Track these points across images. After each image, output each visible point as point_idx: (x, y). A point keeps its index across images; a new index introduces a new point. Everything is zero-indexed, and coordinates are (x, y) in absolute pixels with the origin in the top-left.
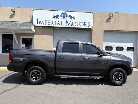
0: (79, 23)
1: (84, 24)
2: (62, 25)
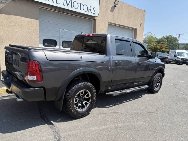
0: (82, 6)
1: (89, 9)
2: (56, 3)
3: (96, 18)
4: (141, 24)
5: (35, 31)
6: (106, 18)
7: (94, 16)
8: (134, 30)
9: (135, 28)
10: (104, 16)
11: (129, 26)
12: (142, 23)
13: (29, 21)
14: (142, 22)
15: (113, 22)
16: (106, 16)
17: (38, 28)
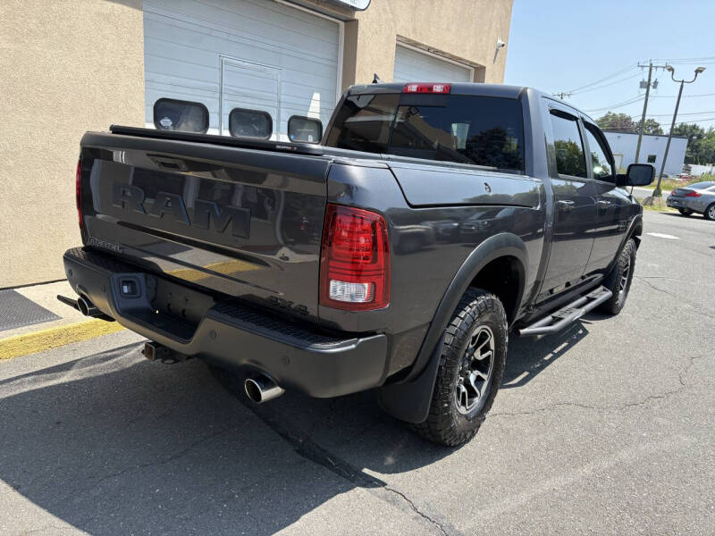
3: (357, 15)
4: (497, 50)
5: (126, 62)
6: (390, 16)
7: (354, 5)
8: (473, 70)
9: (481, 63)
10: (385, 10)
11: (461, 56)
12: (503, 45)
13: (103, 14)
14: (500, 42)
15: (412, 37)
16: (391, 10)
17: (140, 47)
